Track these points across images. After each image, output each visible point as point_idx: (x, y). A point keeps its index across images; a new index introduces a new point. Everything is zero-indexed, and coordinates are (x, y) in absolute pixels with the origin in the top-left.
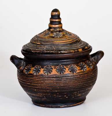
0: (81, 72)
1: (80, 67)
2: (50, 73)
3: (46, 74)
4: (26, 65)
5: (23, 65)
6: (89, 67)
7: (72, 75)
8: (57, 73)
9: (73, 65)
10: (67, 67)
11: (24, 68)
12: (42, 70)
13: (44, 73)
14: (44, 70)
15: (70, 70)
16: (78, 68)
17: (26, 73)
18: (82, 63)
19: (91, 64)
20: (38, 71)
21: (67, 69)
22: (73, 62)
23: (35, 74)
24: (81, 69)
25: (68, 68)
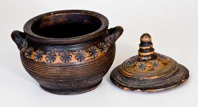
0: (91, 59)
1: (90, 52)
2: (54, 61)
3: (49, 62)
4: (28, 47)
5: (25, 46)
6: (101, 51)
7: (79, 63)
8: (61, 62)
9: (81, 51)
10: (74, 54)
11: (26, 51)
12: (44, 56)
13: (47, 61)
14: (47, 57)
15: (77, 58)
16: (87, 54)
17: (28, 57)
18: (93, 47)
19: (105, 46)
20: (40, 57)
21: (73, 56)
22: (82, 47)
23: (37, 60)
24: (91, 55)
25: (75, 56)
